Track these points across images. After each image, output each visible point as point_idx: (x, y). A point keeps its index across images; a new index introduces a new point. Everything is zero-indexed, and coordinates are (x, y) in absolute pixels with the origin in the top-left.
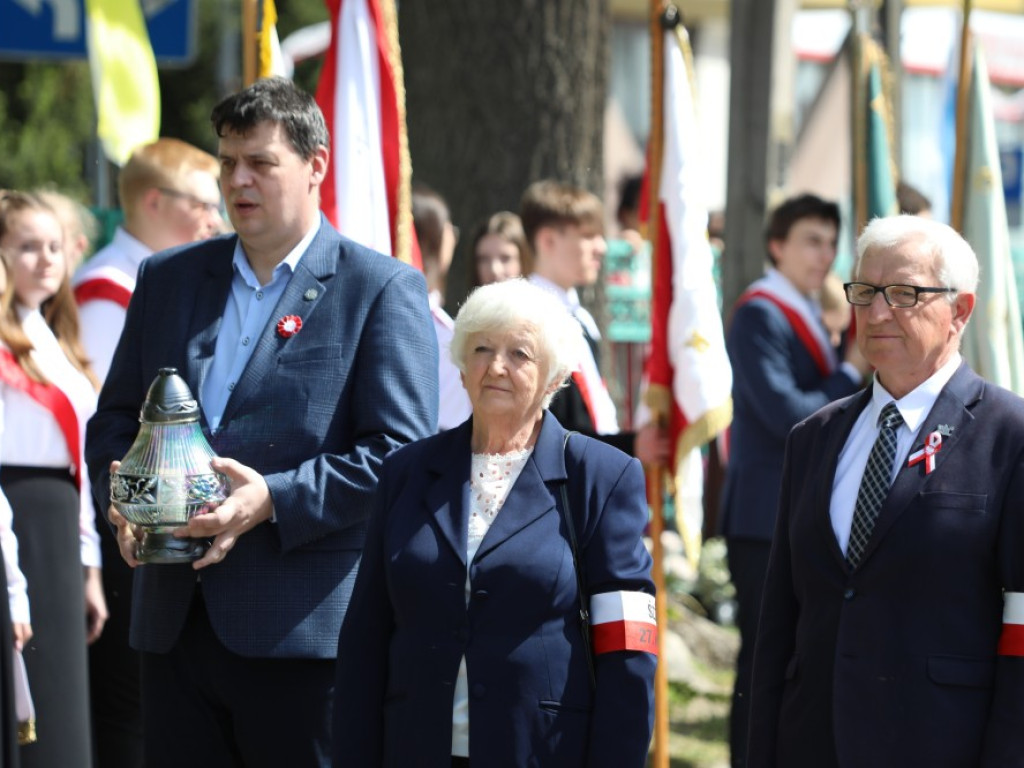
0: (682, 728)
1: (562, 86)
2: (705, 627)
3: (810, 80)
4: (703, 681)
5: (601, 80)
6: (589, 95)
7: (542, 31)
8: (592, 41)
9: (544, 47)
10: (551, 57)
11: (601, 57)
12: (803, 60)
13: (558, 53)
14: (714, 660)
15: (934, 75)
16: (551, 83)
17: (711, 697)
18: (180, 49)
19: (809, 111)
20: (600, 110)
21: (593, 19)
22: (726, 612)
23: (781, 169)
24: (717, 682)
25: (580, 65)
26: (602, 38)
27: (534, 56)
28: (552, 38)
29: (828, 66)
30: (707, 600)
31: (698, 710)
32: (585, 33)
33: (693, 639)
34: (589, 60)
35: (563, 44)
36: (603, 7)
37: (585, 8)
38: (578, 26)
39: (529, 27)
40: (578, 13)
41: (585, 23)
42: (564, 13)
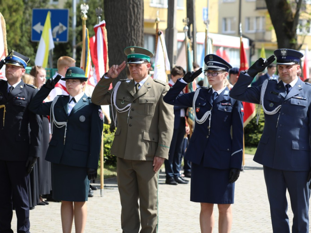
3: (180, 44)
7: (132, 36)
8: (141, 38)
9: (132, 39)
10: (133, 40)
11: (142, 40)
12: (179, 41)
13: (134, 40)
15: (202, 44)
18: (66, 40)
19: (179, 51)
21: (141, 34)
23: (175, 61)
25: (138, 42)
26: (142, 37)
27: (130, 40)
28: (133, 37)
29: (183, 42)
32: (139, 36)
34: (140, 41)
35: (136, 39)
36: (142, 32)
37: (139, 32)
38: (138, 35)
39: (129, 35)
40: (138, 32)
41: (139, 34)
42: (136, 32)
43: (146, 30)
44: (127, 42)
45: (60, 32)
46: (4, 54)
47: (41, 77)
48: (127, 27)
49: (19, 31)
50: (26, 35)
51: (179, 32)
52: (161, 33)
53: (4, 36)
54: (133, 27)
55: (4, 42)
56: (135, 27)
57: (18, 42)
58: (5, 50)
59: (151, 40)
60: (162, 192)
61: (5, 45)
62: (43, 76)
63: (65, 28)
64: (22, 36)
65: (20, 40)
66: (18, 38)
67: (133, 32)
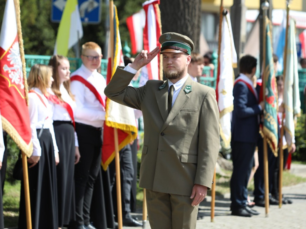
0: (218, 184)
1: (189, 29)
2: (223, 160)
3: (249, 27)
4: (223, 173)
5: (199, 27)
6: (196, 31)
7: (185, 15)
8: (197, 18)
9: (185, 19)
10: (187, 21)
11: (199, 22)
12: (248, 22)
13: (189, 21)
14: (226, 168)
16: (187, 28)
17: (225, 177)
18: (97, 20)
19: (249, 34)
20: (199, 34)
21: (197, 12)
22: (229, 156)
23: (243, 49)
24: (226, 173)
25: (194, 24)
26: (199, 17)
27: (183, 21)
28: (187, 17)
29: (254, 23)
30: (224, 154)
31: (222, 180)
32: (195, 16)
33: (220, 163)
34: (196, 22)
35: (190, 18)
36: (199, 10)
37: (195, 9)
38: (193, 14)
39: (182, 14)
40: (194, 11)
41: (195, 13)
42: (190, 10)
43: (205, 6)
44: (179, 23)
45: (90, 10)
46: (17, 39)
47: (64, 69)
48: (179, 4)
49: (34, 7)
50: (44, 12)
51: (249, 9)
52: (227, 13)
53: (17, 15)
54: (187, 3)
55: (17, 22)
56: (190, 4)
57: (33, 21)
58: (18, 33)
59: (210, 20)
60: (224, 226)
61: (18, 27)
62: (66, 68)
63: (96, 5)
64: (39, 14)
65: (37, 20)
66: (33, 16)
67: (187, 10)
